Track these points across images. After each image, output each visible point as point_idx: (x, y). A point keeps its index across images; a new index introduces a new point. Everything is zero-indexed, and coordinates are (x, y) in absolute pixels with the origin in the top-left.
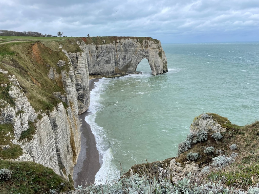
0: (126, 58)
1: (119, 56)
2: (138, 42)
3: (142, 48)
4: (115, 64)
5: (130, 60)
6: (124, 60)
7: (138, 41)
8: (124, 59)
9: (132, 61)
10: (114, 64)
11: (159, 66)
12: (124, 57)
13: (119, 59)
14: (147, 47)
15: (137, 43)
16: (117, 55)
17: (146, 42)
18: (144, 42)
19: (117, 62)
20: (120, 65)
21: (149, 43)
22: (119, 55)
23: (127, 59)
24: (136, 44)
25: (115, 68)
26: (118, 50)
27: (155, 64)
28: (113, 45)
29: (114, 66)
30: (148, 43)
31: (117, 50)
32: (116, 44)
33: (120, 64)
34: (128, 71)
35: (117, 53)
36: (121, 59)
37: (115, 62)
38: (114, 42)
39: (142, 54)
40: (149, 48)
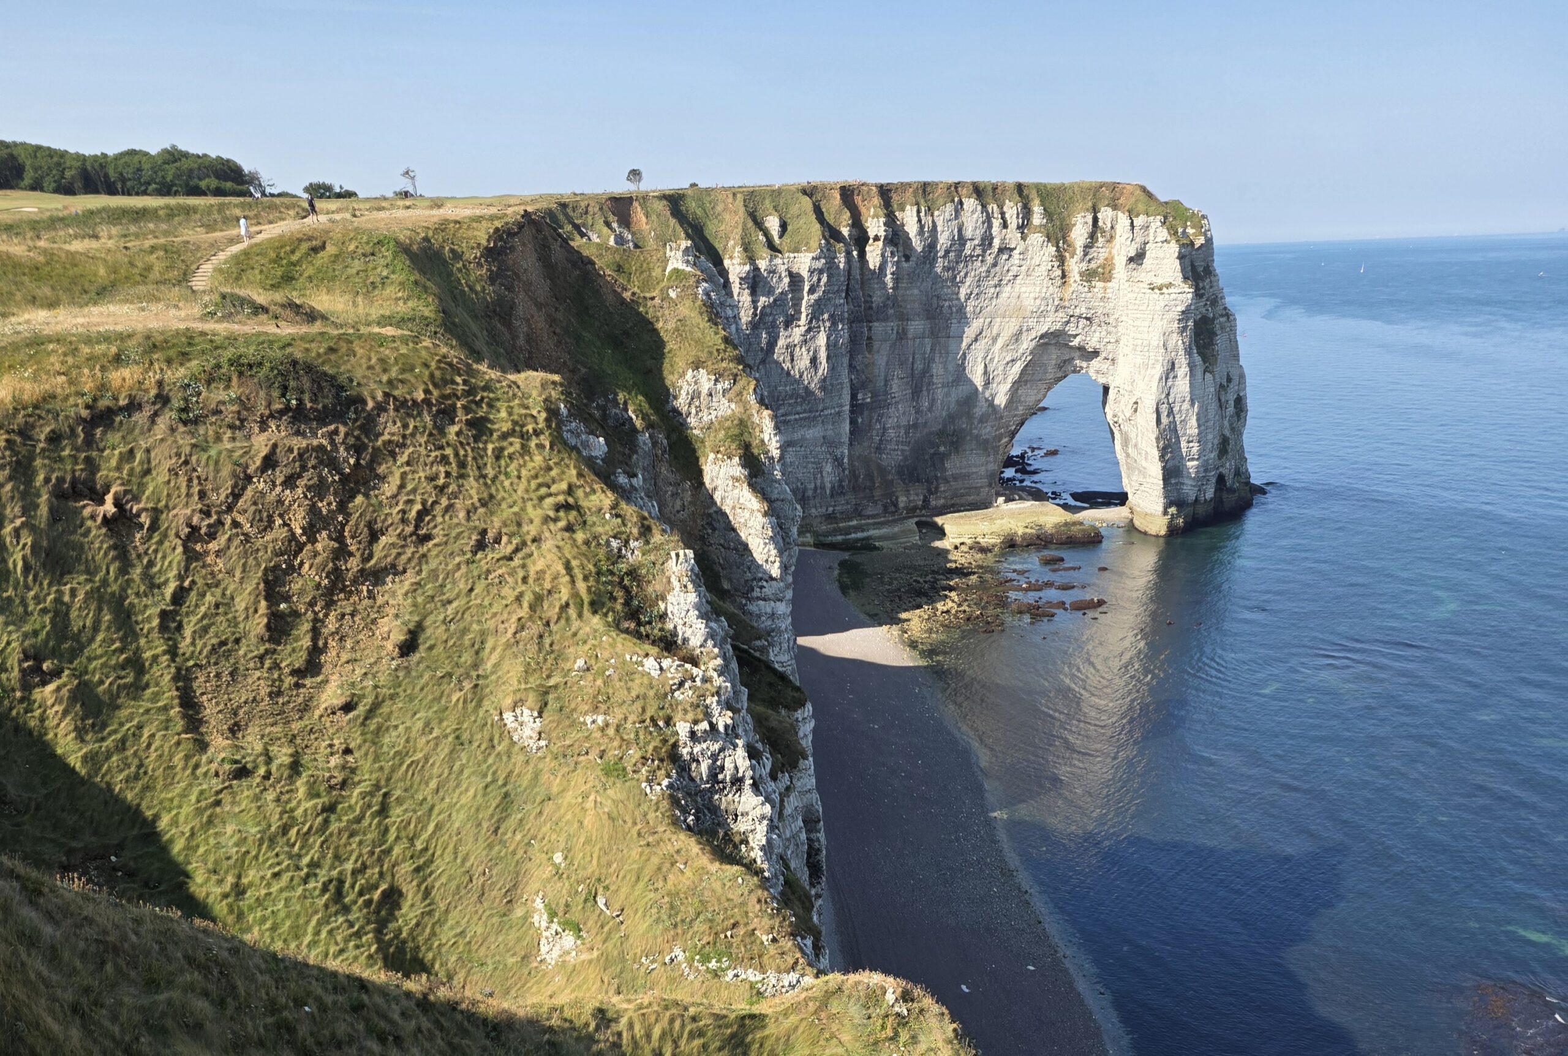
1: (881, 357)
2: (1036, 230)
3: (1063, 284)
4: (853, 422)
5: (964, 388)
6: (916, 393)
7: (1039, 218)
8: (919, 382)
9: (982, 395)
10: (847, 427)
12: (919, 366)
13: (886, 383)
14: (1104, 269)
15: (1024, 237)
16: (869, 346)
17: (1100, 231)
18: (1079, 232)
19: (871, 407)
20: (885, 429)
22: (885, 348)
24: (1019, 248)
25: (850, 456)
26: (876, 301)
28: (844, 262)
29: (841, 444)
30: (1112, 237)
31: (868, 308)
32: (863, 255)
33: (891, 422)
34: (946, 481)
35: (870, 329)
36: (895, 384)
37: (856, 408)
38: (850, 231)
39: (1058, 339)
40: (1123, 281)
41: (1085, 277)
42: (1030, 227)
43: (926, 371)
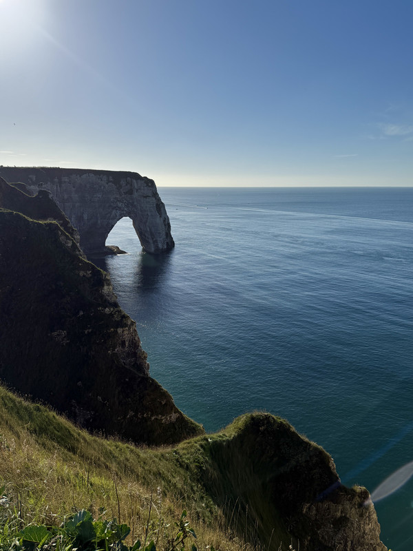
3: (120, 194)
7: (111, 179)
9: (99, 221)
14: (130, 192)
15: (107, 183)
17: (128, 183)
18: (123, 182)
21: (136, 185)
24: (107, 186)
27: (150, 229)
30: (132, 184)
31: (63, 200)
38: (56, 180)
39: (120, 208)
40: (136, 195)
41: (125, 193)
42: (109, 181)
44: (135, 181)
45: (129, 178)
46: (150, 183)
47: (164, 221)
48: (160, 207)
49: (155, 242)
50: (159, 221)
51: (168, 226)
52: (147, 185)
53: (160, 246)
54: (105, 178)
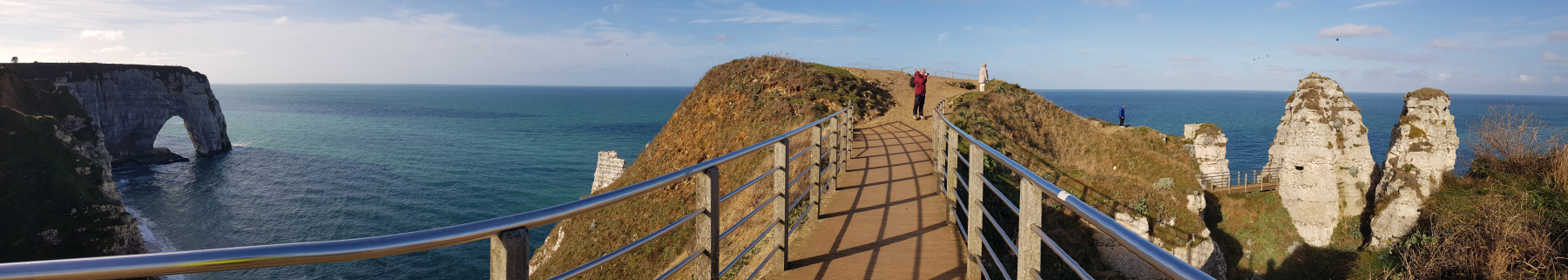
0: (130, 116)
1: (110, 112)
2: (158, 77)
3: (169, 92)
5: (140, 120)
6: (123, 122)
7: (158, 74)
8: (124, 119)
9: (145, 121)
11: (213, 133)
12: (123, 114)
13: (113, 119)
14: (180, 89)
15: (154, 79)
16: (106, 109)
17: (176, 79)
18: (171, 78)
19: (108, 126)
21: (185, 80)
22: (111, 109)
23: (131, 118)
24: (152, 81)
26: (107, 95)
27: (203, 129)
28: (95, 85)
30: (181, 81)
31: (104, 98)
32: (101, 83)
33: (116, 130)
34: (136, 147)
35: (106, 103)
36: (116, 119)
38: (96, 76)
39: (168, 107)
40: (185, 91)
41: (175, 90)
42: (156, 77)
43: (126, 116)
44: (184, 76)
45: (178, 74)
46: (202, 79)
47: (219, 120)
48: (213, 104)
49: (209, 142)
50: (212, 120)
51: (224, 125)
52: (199, 81)
53: (215, 147)
54: (151, 73)
